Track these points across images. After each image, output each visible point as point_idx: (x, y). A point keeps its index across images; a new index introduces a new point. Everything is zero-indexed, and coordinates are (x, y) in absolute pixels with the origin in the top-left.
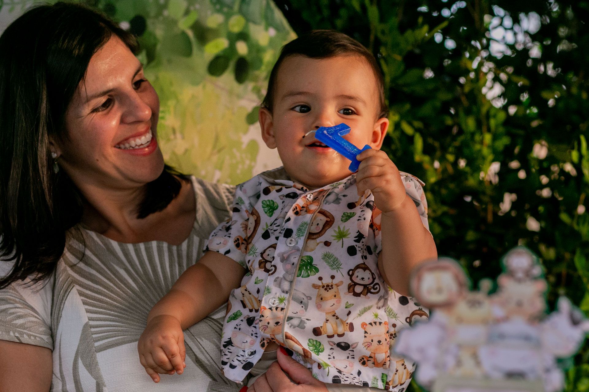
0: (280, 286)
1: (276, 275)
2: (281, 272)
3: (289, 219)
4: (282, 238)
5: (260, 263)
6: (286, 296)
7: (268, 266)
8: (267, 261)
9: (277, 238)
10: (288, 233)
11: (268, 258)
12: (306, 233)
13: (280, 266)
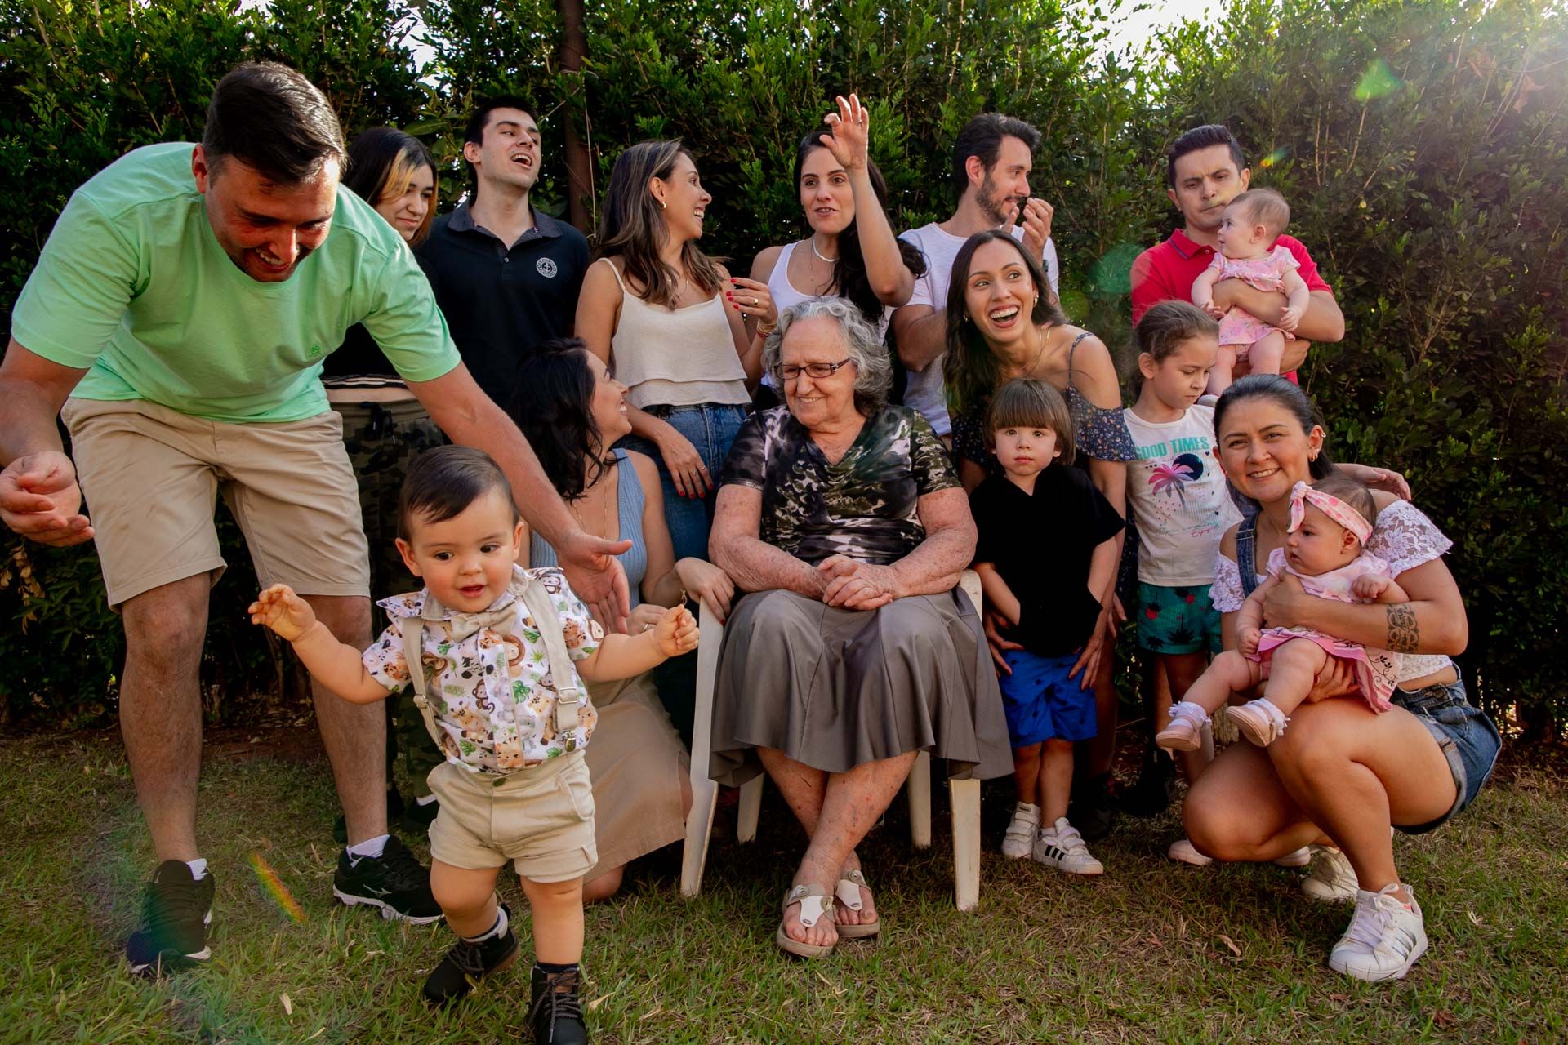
0: (504, 718)
1: (496, 711)
2: (499, 706)
3: (483, 657)
4: (485, 675)
5: (478, 704)
6: (514, 725)
7: (485, 703)
8: (482, 699)
9: (481, 674)
10: (490, 669)
11: (482, 696)
12: (506, 663)
13: (496, 701)
